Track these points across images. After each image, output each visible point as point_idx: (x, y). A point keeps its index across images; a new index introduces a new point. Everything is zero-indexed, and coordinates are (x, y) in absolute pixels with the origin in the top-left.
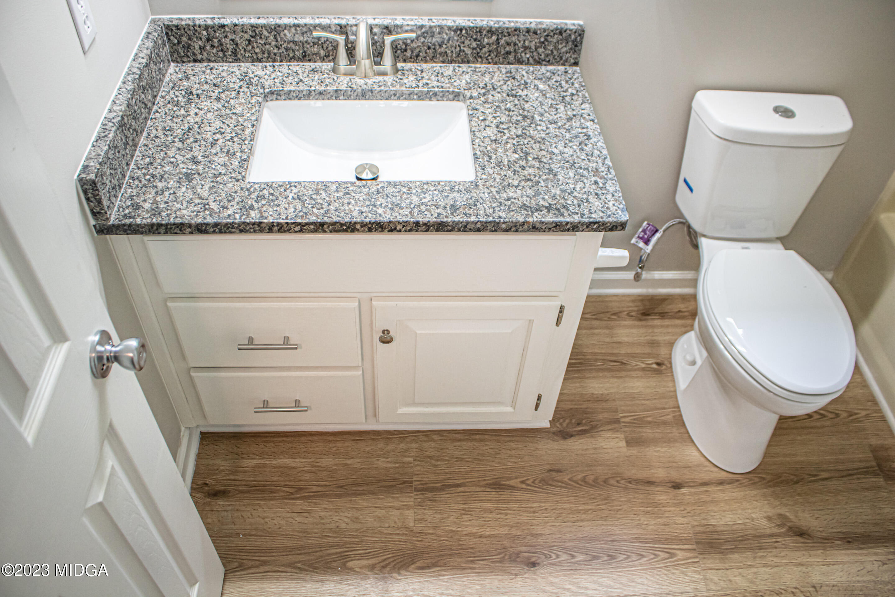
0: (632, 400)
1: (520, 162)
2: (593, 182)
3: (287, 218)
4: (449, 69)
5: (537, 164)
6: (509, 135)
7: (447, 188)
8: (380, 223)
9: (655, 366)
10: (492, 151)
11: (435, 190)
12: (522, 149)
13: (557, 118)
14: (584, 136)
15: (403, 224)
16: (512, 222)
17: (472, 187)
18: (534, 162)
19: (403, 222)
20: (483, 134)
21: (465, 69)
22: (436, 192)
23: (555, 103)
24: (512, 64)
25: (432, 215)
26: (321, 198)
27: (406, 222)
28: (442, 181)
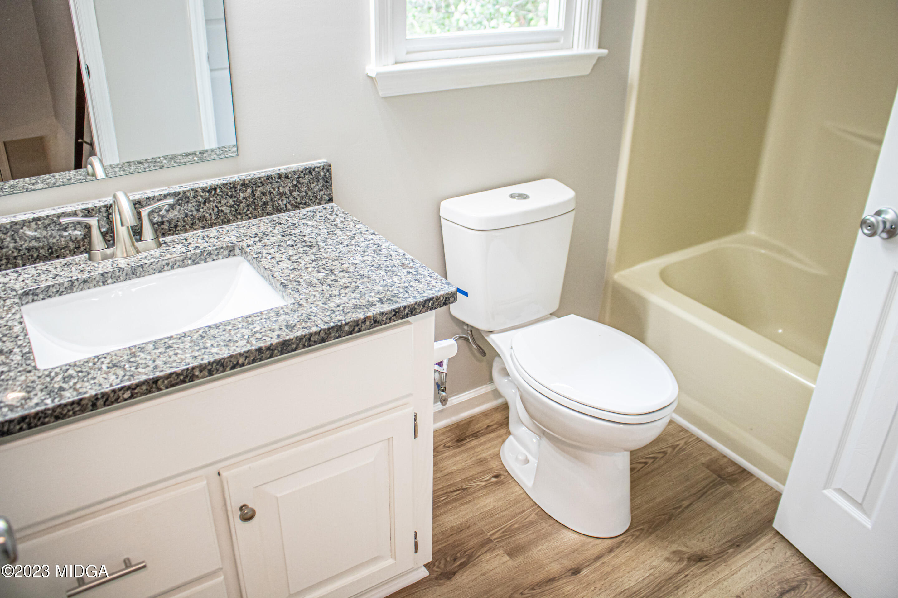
0: (491, 517)
1: (329, 277)
2: (406, 273)
3: (111, 385)
4: (213, 232)
5: (346, 275)
6: (304, 262)
7: (272, 314)
8: (220, 361)
9: (494, 480)
10: (296, 277)
11: (261, 319)
12: (324, 268)
13: (341, 240)
14: (374, 245)
15: (245, 355)
16: (354, 321)
17: (297, 307)
18: (342, 274)
19: (245, 352)
20: (279, 268)
21: (228, 229)
22: (263, 320)
23: (331, 231)
24: (271, 214)
25: (271, 338)
26: (141, 359)
27: (248, 351)
28: (264, 311)
